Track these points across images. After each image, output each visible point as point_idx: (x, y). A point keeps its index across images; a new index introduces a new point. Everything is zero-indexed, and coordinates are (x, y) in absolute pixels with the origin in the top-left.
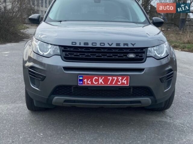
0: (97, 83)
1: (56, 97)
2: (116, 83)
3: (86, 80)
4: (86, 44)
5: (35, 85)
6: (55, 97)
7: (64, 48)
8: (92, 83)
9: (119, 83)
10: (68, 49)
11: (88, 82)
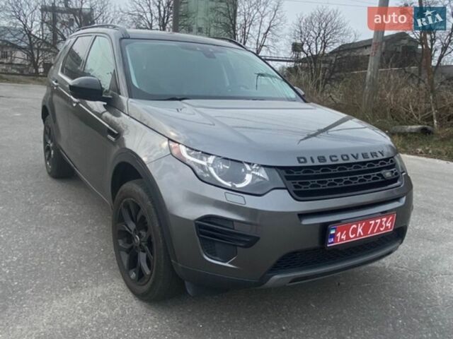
0: (354, 235)
1: (277, 277)
2: (378, 230)
3: (339, 234)
4: (321, 159)
5: (215, 256)
6: (273, 276)
7: (287, 172)
8: (348, 237)
9: (382, 229)
10: (295, 174)
11: (342, 237)
